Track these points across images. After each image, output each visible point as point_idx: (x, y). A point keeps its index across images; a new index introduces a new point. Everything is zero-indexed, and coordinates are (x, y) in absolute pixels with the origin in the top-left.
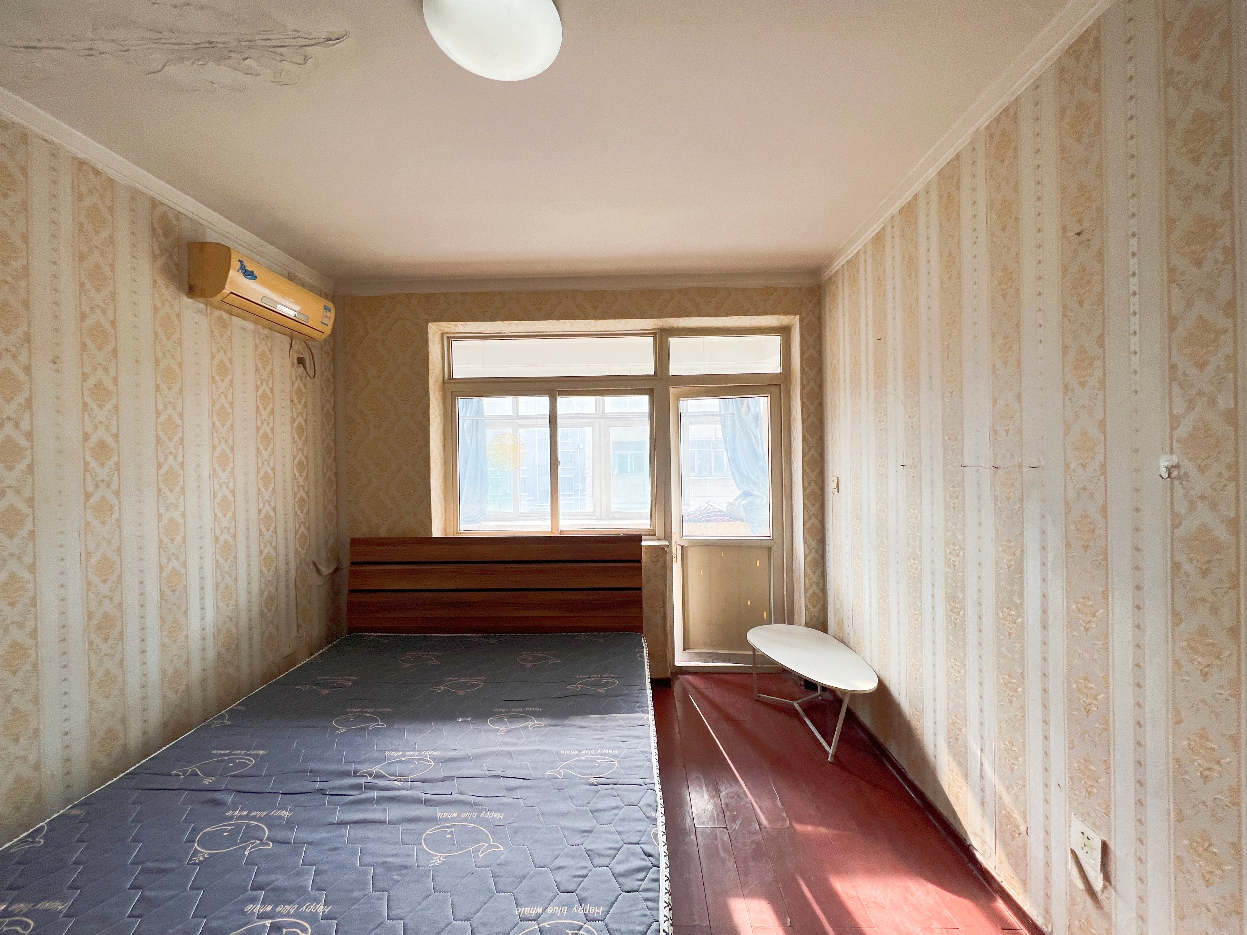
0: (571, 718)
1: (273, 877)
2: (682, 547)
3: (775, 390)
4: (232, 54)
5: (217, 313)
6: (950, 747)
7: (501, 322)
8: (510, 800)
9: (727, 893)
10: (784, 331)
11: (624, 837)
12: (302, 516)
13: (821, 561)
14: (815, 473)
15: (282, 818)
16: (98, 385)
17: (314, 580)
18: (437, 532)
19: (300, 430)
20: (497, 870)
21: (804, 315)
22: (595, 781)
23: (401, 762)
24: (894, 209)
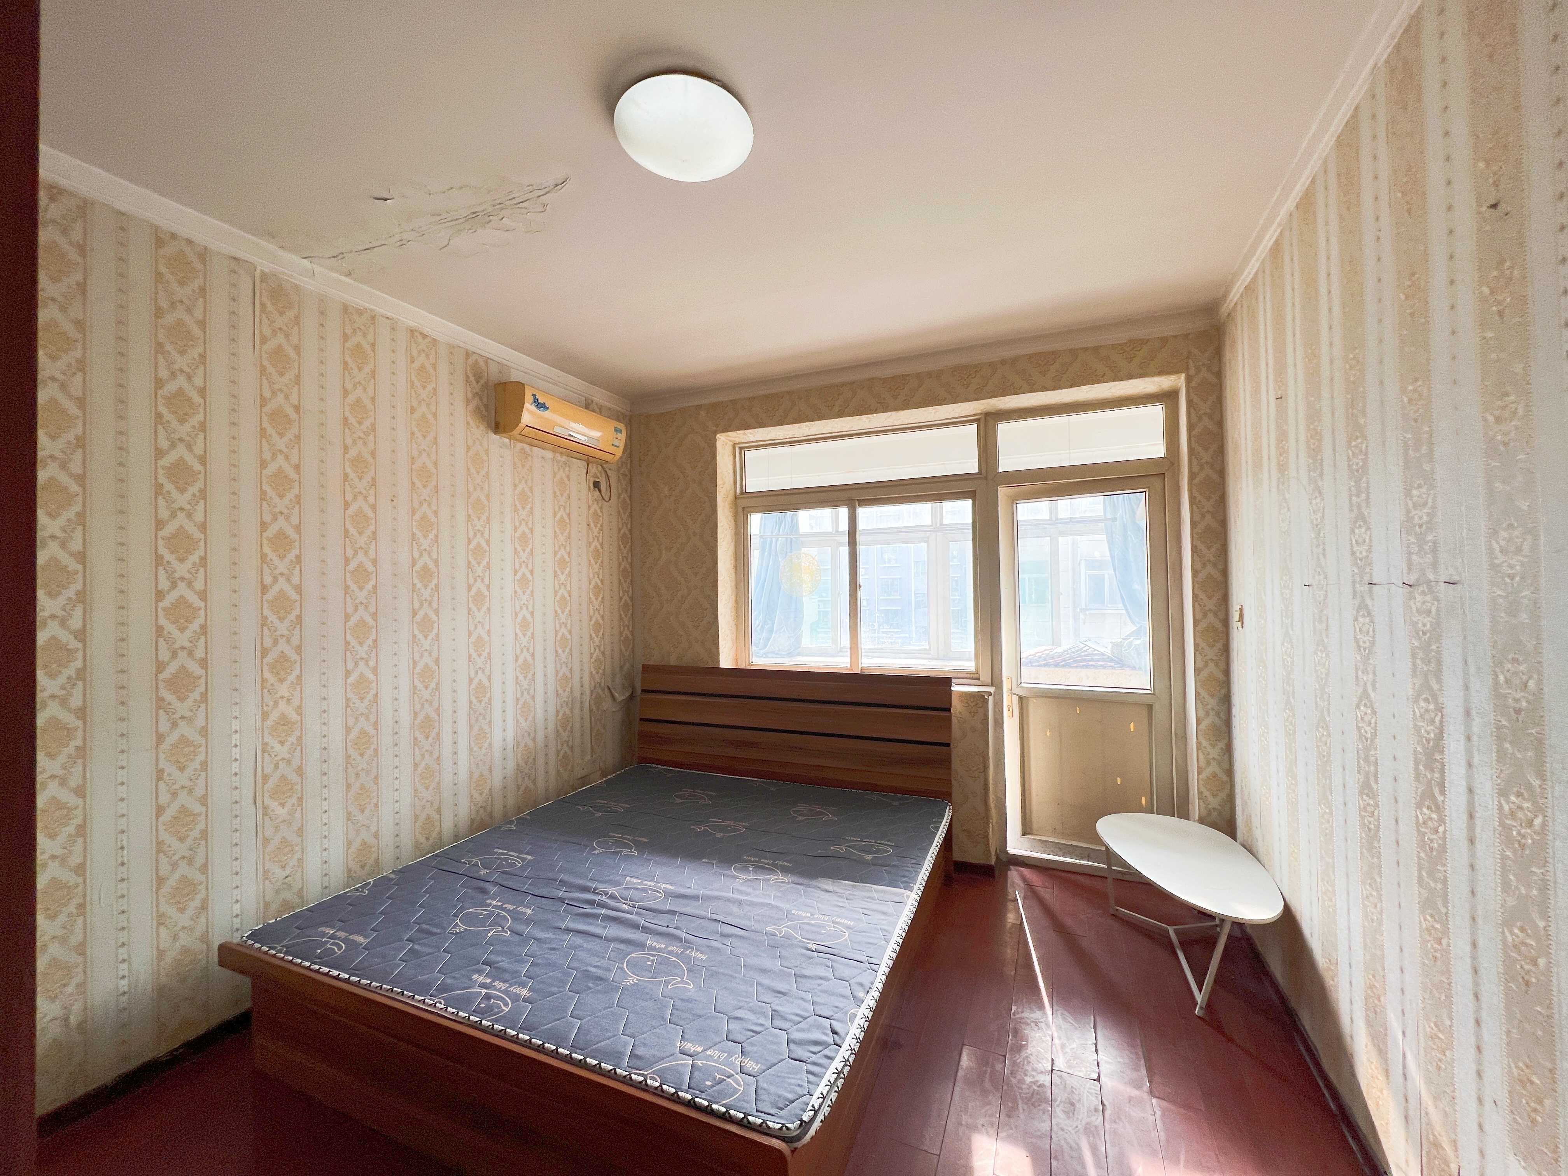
0: (819, 879)
1: (499, 958)
2: (1021, 698)
3: (1157, 483)
4: (491, 218)
5: (519, 445)
6: (1369, 1024)
7: (790, 426)
8: (719, 945)
9: (974, 1128)
10: (1168, 398)
11: (817, 1008)
12: (597, 640)
13: (1224, 728)
14: (1215, 599)
15: (525, 914)
16: (424, 518)
17: (607, 704)
18: (726, 661)
19: (597, 554)
20: (679, 1004)
21: (1192, 371)
22: (814, 947)
23: (637, 889)
24: (1290, 204)
